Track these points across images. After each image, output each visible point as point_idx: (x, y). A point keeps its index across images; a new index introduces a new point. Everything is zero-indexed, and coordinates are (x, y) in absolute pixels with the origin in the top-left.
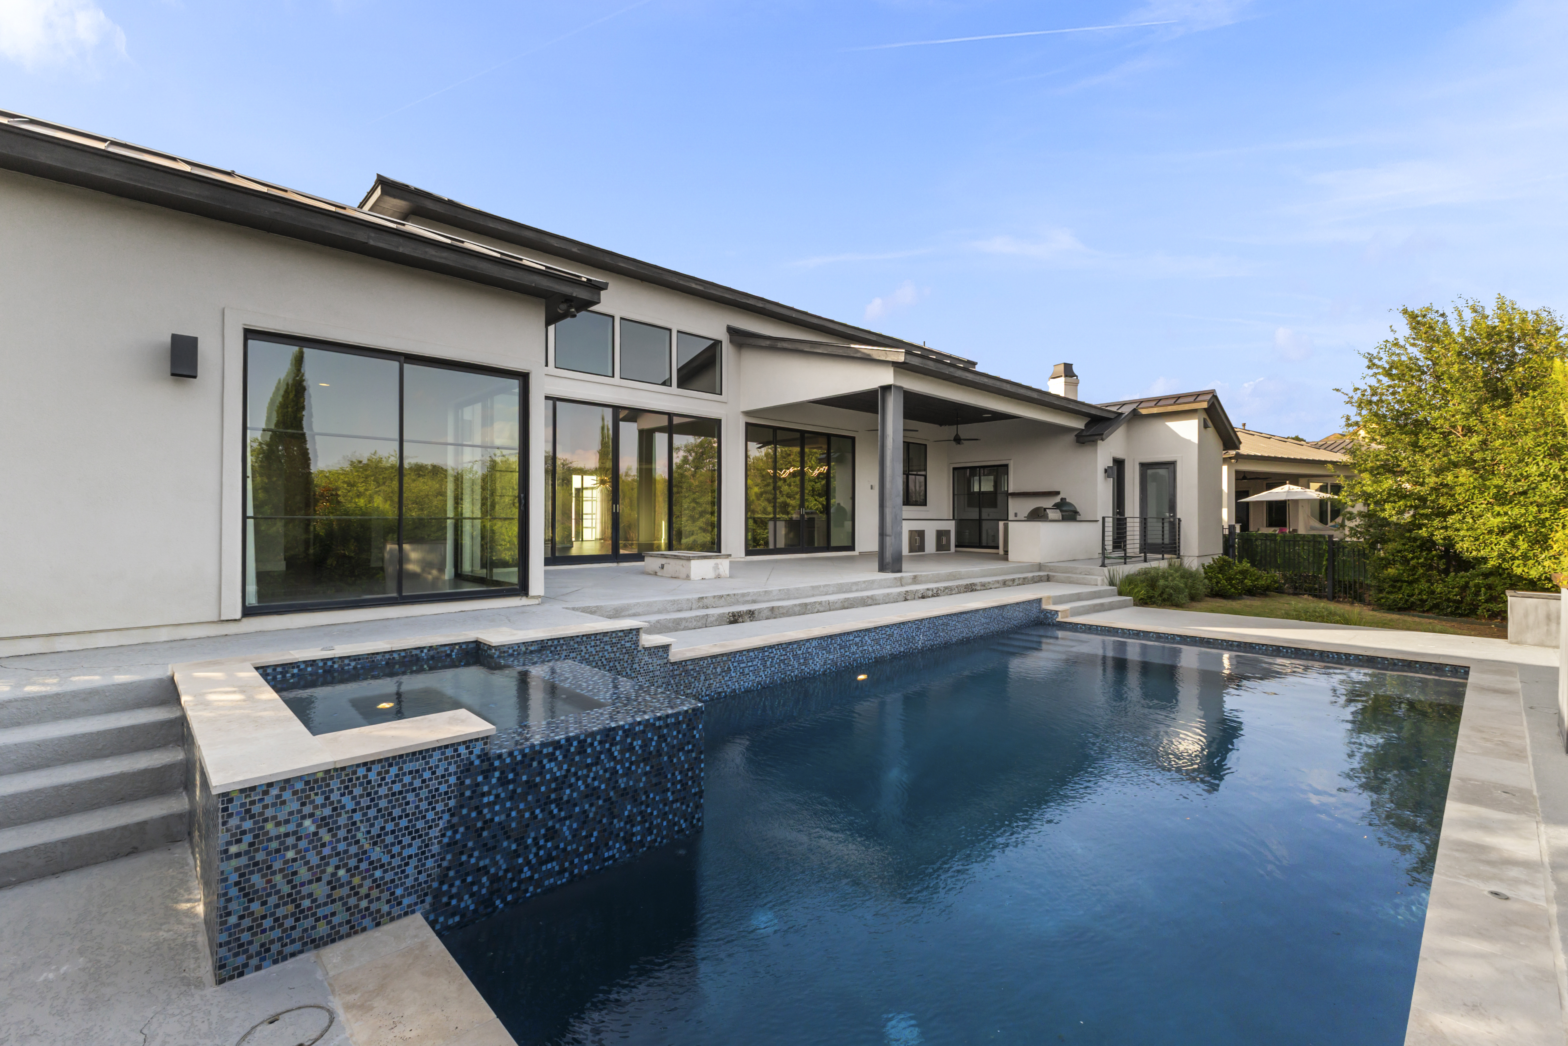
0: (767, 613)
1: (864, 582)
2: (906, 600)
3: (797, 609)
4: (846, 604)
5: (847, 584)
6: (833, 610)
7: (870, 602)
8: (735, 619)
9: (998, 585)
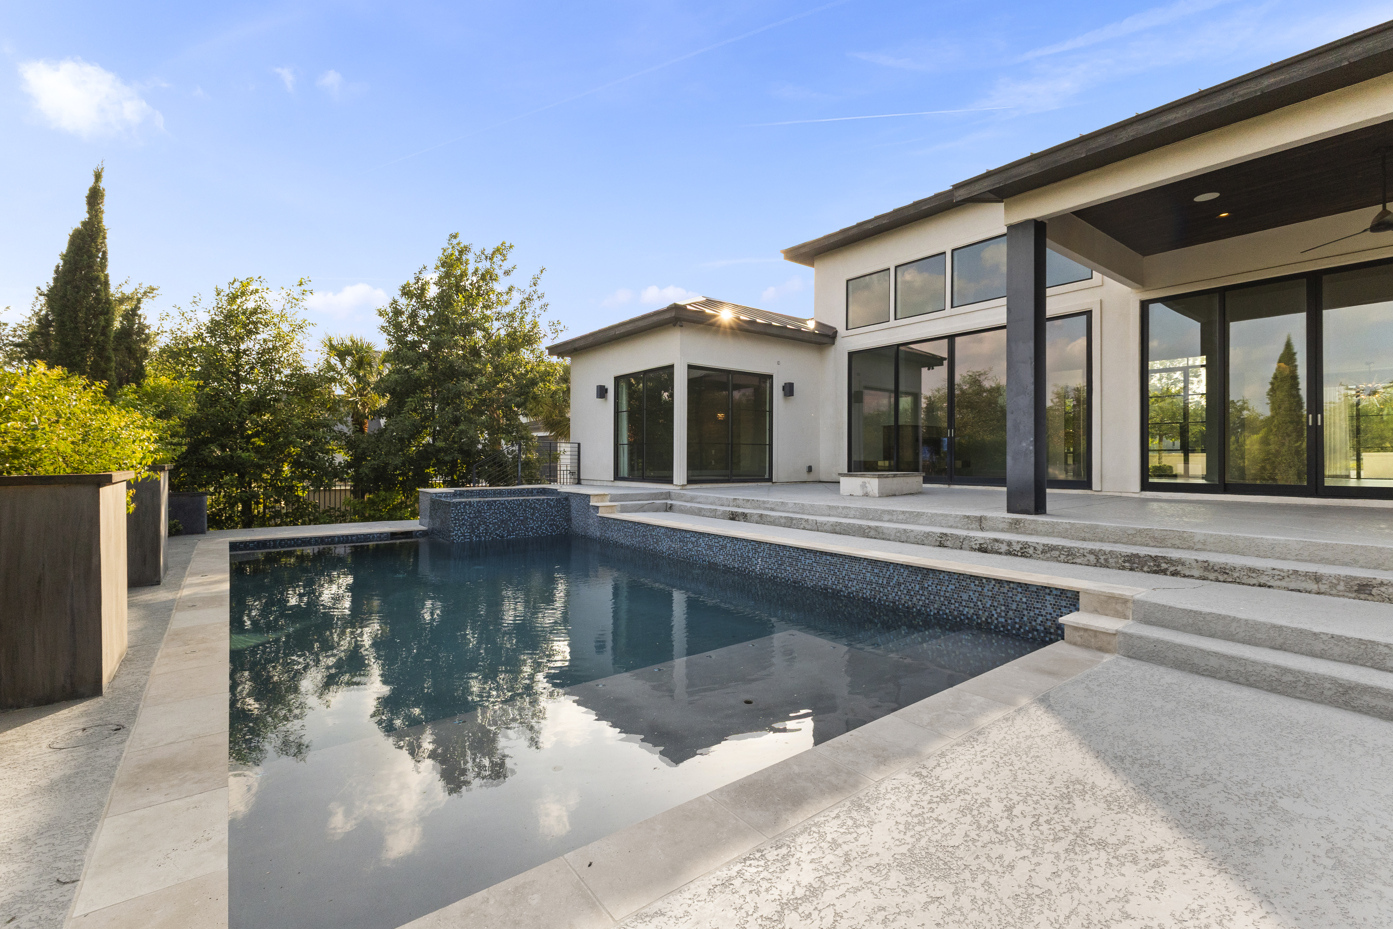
0: (756, 518)
2: (941, 545)
3: (783, 521)
4: (838, 529)
6: (822, 531)
7: (872, 533)
8: (733, 517)
9: (1314, 587)
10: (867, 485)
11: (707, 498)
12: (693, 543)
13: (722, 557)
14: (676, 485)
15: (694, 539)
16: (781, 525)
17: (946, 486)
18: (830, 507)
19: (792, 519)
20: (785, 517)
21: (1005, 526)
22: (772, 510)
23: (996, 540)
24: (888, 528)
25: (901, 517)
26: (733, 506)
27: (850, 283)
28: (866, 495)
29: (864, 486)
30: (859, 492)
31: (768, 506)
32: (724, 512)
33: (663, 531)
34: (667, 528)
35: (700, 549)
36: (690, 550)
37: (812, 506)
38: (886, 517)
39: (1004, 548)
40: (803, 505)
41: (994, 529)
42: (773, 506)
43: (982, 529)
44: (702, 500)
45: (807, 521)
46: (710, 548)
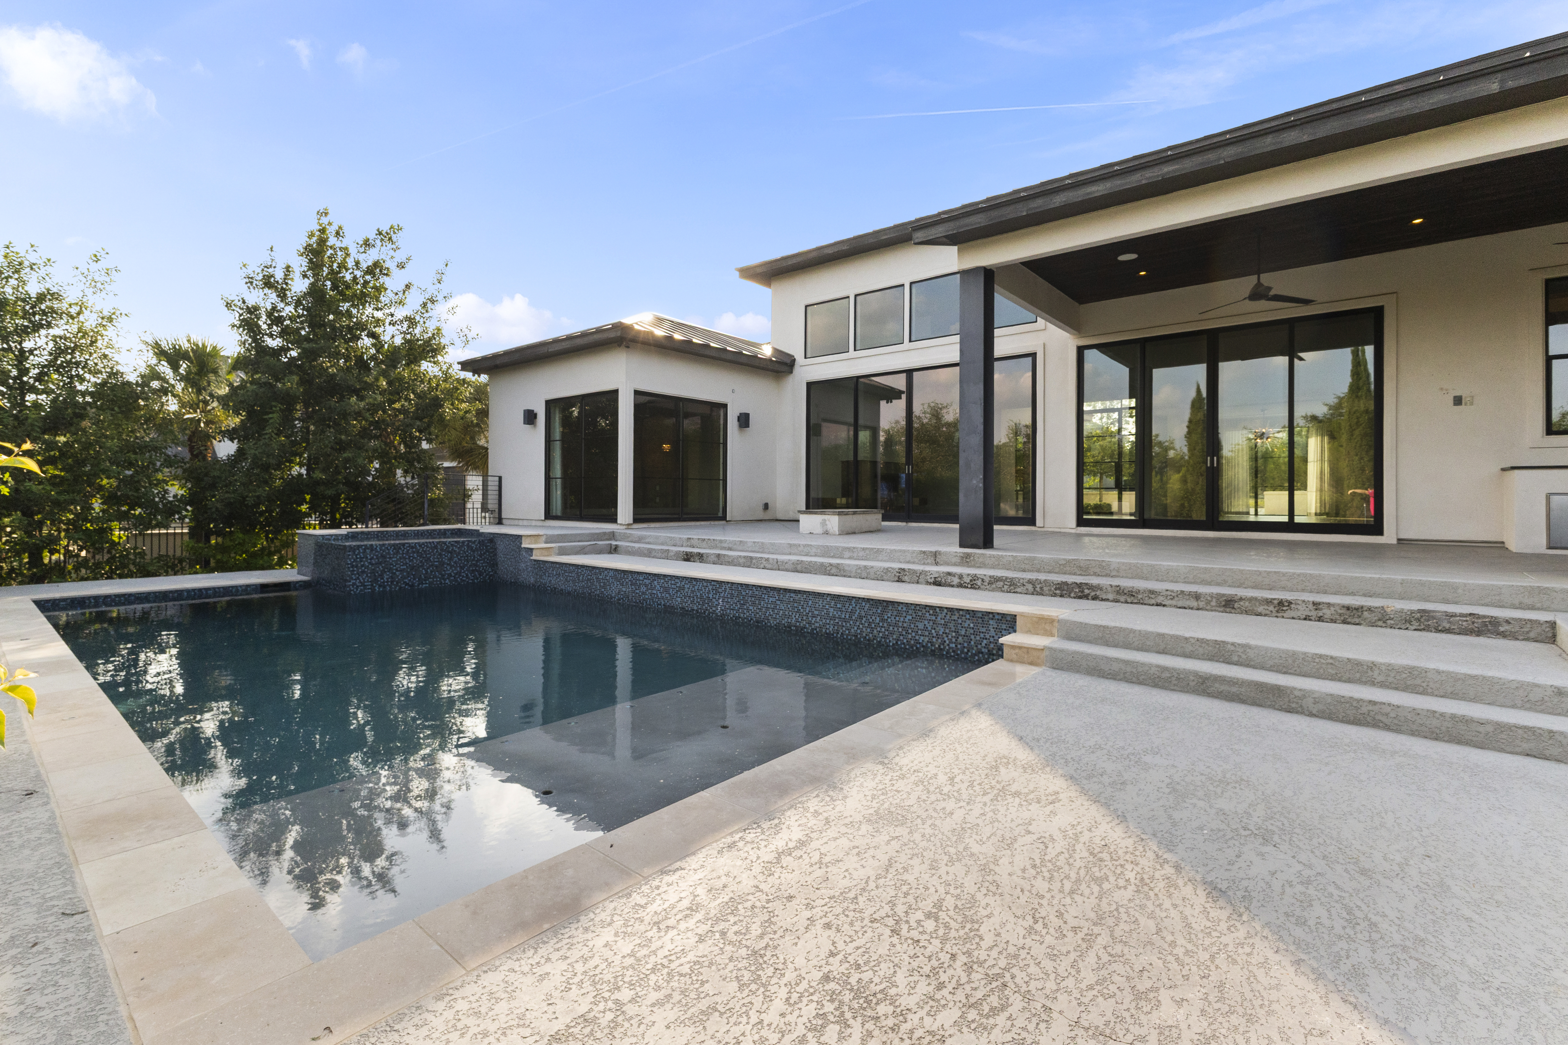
0: (713, 558)
1: (864, 549)
2: (900, 580)
3: (742, 561)
4: (799, 567)
5: (837, 548)
6: (782, 570)
7: (834, 571)
8: (688, 558)
10: (827, 522)
11: (657, 537)
12: (646, 585)
13: (679, 599)
14: (621, 524)
15: (647, 582)
16: (739, 565)
17: (904, 524)
18: (791, 545)
19: (751, 558)
20: (744, 557)
21: (958, 560)
22: (730, 549)
23: (949, 574)
24: (849, 565)
25: (861, 554)
26: (687, 546)
27: (809, 309)
28: (826, 533)
29: (824, 523)
30: (819, 530)
31: (725, 545)
32: (677, 553)
33: (611, 573)
34: (616, 570)
35: (655, 592)
36: (643, 593)
37: (773, 544)
38: (847, 554)
39: (956, 581)
40: (762, 543)
41: (947, 564)
42: (730, 546)
43: (937, 564)
44: (651, 540)
45: (767, 560)
46: (666, 590)
